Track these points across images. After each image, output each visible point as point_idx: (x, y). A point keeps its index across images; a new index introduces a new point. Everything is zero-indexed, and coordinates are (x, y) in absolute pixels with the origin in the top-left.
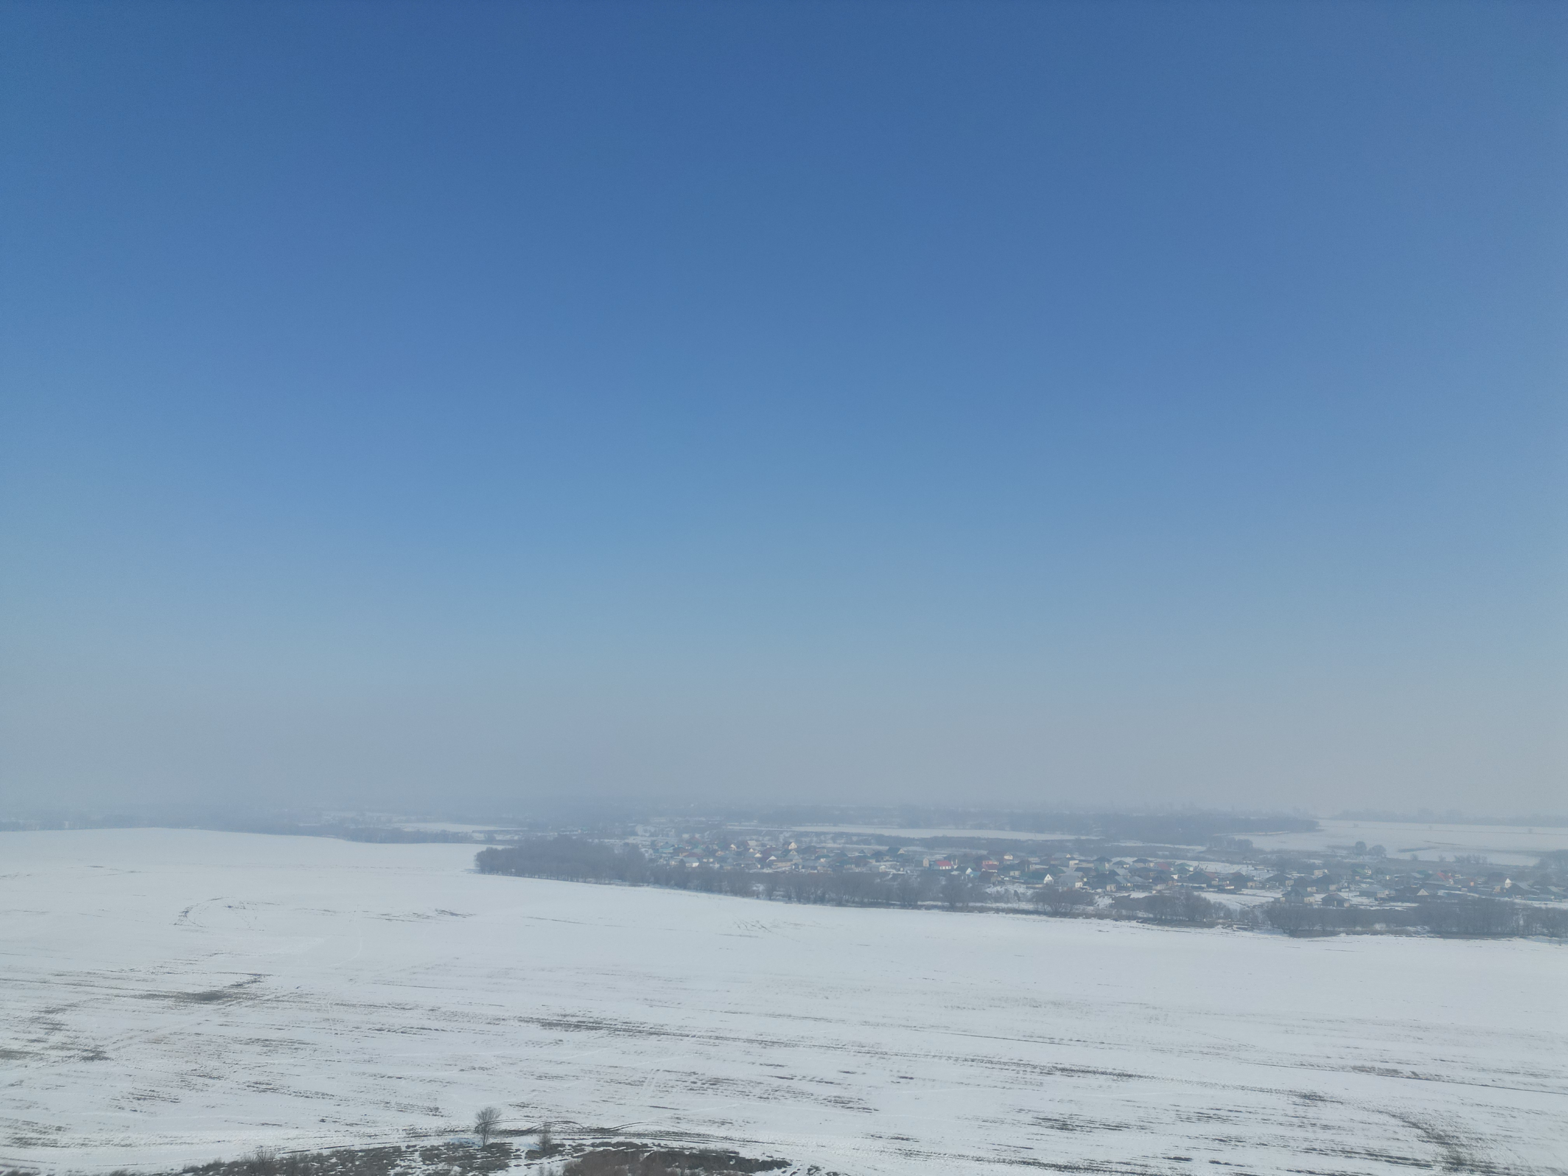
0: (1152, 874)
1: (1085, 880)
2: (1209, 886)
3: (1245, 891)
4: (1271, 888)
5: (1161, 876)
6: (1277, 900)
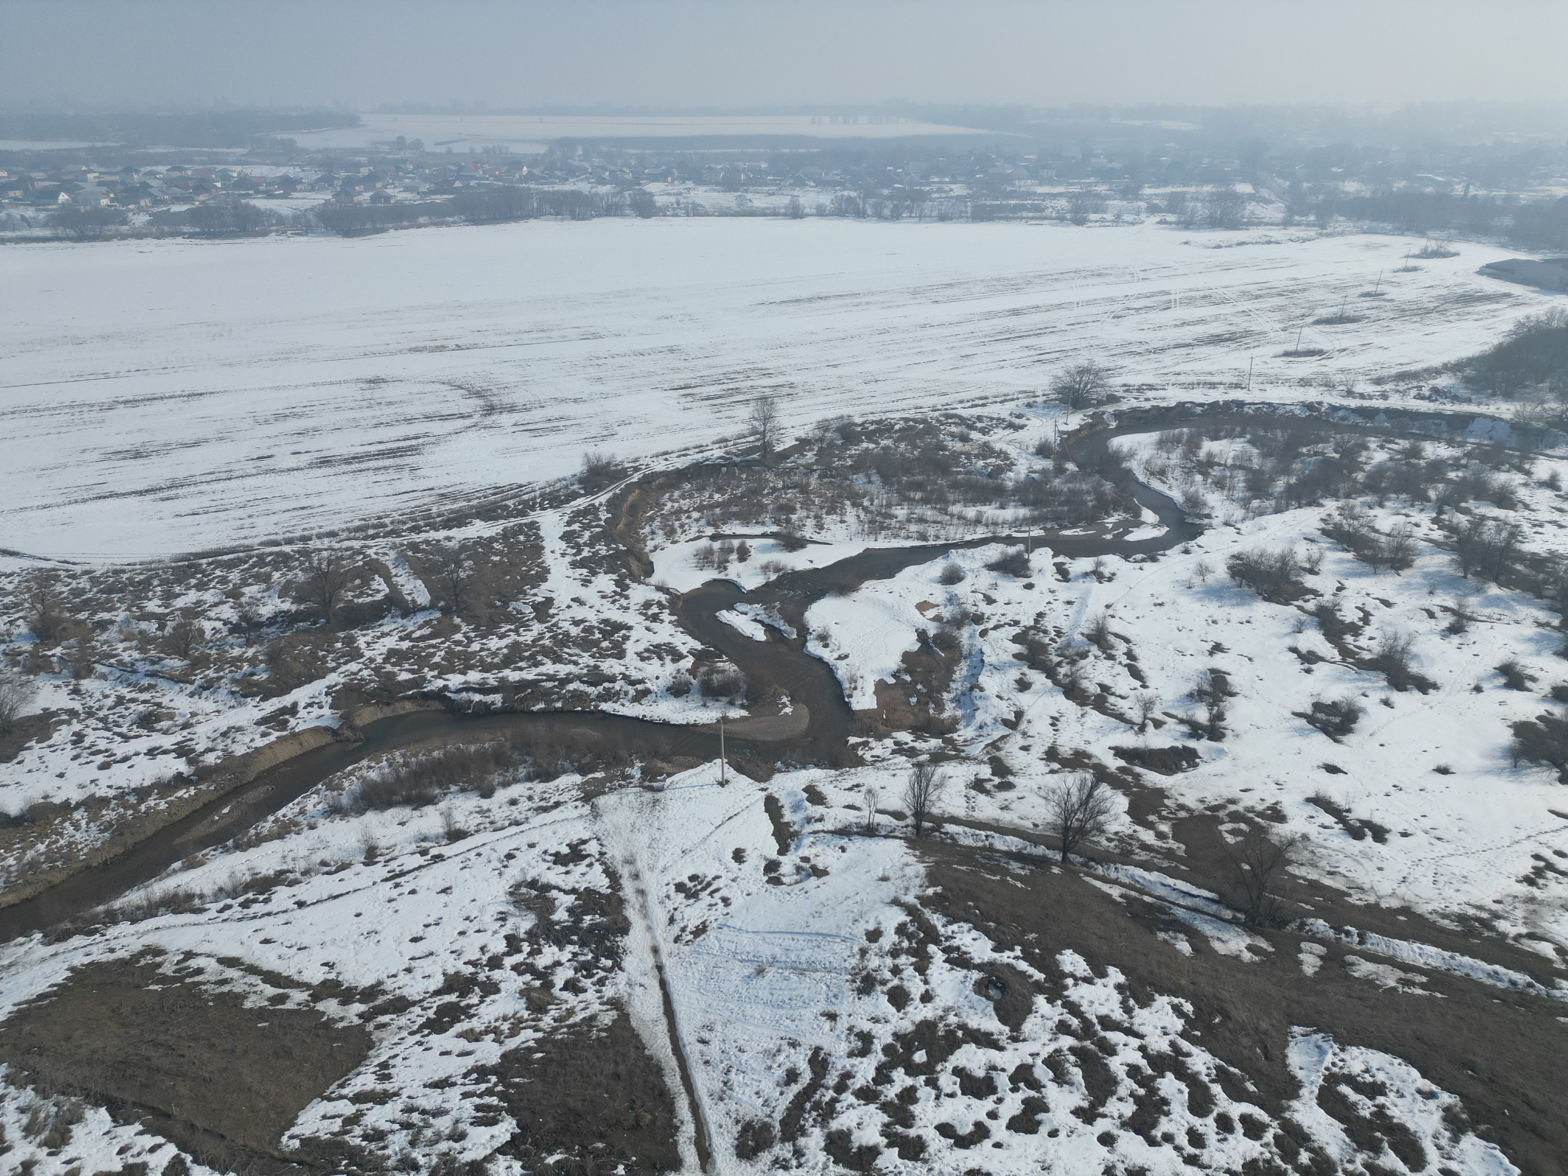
0: (191, 184)
1: (112, 195)
2: (257, 192)
3: (295, 195)
4: (321, 190)
5: (202, 185)
6: (327, 202)
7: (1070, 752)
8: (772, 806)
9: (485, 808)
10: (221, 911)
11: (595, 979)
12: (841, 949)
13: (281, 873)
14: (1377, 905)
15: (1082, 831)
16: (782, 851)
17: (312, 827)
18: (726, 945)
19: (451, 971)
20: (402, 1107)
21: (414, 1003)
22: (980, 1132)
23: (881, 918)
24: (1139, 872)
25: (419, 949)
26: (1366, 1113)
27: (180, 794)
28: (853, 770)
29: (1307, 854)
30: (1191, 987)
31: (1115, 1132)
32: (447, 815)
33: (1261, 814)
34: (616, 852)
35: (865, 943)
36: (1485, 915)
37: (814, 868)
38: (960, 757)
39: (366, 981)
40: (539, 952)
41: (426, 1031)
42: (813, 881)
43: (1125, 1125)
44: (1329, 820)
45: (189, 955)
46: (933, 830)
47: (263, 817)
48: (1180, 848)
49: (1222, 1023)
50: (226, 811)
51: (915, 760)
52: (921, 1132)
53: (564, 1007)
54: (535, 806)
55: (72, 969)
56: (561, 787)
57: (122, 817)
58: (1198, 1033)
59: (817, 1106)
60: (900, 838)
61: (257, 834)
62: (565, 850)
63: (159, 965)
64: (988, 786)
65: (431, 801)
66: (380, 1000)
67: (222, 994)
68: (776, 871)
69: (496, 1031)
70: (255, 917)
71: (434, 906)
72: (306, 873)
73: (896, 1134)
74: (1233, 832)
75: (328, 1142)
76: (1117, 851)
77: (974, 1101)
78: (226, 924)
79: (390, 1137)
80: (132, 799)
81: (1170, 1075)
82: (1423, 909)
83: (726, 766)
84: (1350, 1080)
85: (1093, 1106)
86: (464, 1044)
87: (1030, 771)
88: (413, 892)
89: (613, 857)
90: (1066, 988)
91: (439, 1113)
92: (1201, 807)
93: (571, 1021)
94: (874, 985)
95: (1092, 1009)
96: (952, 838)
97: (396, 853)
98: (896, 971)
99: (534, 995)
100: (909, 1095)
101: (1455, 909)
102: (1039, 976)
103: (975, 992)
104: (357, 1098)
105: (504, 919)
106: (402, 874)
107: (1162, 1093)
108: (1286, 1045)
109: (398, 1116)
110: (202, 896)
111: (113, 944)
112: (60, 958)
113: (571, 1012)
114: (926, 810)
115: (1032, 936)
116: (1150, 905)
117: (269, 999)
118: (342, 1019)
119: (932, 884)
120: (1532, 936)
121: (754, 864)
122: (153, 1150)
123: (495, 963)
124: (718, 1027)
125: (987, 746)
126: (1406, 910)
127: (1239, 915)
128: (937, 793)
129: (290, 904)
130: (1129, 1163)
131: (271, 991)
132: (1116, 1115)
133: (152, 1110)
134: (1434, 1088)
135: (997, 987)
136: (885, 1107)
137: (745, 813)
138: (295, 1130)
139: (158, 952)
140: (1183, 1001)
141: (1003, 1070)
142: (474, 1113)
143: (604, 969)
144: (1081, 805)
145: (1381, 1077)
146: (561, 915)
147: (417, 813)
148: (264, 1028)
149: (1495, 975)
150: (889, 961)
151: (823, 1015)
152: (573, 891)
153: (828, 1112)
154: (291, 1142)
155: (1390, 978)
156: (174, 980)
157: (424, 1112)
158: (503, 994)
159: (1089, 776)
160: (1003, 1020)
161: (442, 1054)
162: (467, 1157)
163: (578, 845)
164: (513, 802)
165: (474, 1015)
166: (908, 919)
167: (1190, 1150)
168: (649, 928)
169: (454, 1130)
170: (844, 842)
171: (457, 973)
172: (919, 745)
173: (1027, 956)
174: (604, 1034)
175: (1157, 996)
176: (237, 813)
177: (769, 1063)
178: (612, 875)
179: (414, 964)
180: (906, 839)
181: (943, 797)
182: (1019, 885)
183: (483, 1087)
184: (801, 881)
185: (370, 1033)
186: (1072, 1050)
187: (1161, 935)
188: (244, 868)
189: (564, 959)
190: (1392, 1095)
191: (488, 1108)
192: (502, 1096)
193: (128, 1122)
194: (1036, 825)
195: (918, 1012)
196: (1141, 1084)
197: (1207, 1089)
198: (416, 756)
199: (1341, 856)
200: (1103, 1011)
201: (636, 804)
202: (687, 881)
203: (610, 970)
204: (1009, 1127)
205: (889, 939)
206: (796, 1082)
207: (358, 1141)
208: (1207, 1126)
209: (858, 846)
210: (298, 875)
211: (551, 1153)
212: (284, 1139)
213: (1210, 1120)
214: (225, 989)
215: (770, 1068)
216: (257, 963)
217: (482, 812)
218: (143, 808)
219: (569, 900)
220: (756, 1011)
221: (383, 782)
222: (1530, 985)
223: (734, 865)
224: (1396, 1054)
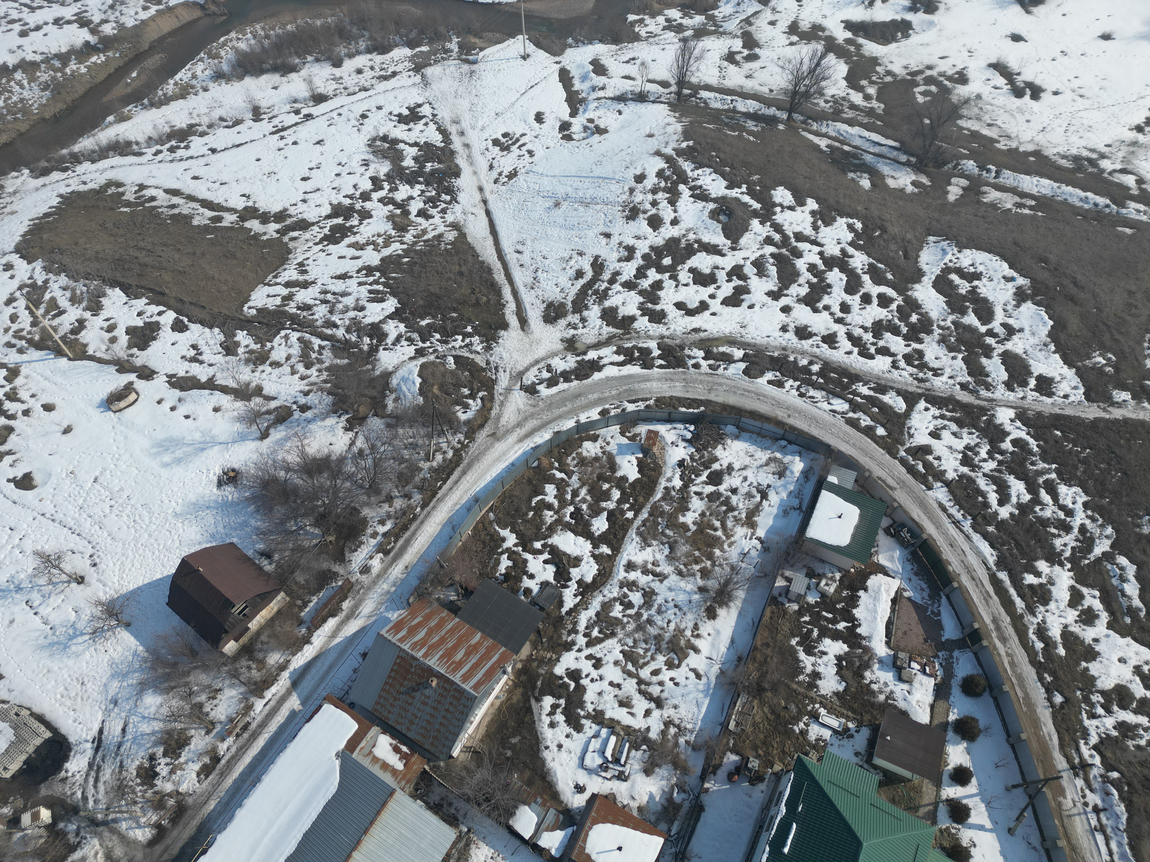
7: (809, 26)
8: (565, 77)
9: (338, 76)
10: (156, 154)
11: (439, 209)
12: (616, 188)
13: (191, 126)
14: (1017, 149)
15: (807, 95)
16: (574, 113)
17: (206, 90)
18: (532, 185)
19: (335, 202)
20: (319, 290)
21: (313, 224)
22: (703, 306)
23: (646, 165)
24: (844, 127)
25: (308, 186)
26: (963, 291)
27: (94, 59)
28: (630, 45)
29: (976, 110)
30: (864, 211)
31: (792, 305)
32: (309, 81)
33: (950, 79)
34: (445, 115)
35: (633, 184)
36: (1094, 156)
37: (597, 127)
38: (719, 33)
39: (276, 208)
40: (397, 189)
41: (326, 243)
42: (596, 137)
43: (799, 300)
44: (1001, 81)
45: (142, 187)
46: (691, 96)
47: (164, 80)
48: (878, 106)
49: (880, 236)
50: (134, 75)
51: (681, 35)
52: (664, 307)
53: (420, 228)
54: (377, 74)
55: (61, 196)
56: (396, 59)
57: (54, 78)
58: (862, 242)
59: (596, 292)
60: (665, 103)
61: (165, 95)
62: (406, 112)
63: (123, 194)
64: (738, 57)
65: (294, 69)
66: (288, 222)
67: (174, 215)
68: (568, 130)
69: (374, 243)
70: (181, 160)
71: (314, 154)
72: (210, 126)
73: (647, 309)
74: (924, 94)
75: (275, 311)
76: (831, 111)
77: (701, 288)
78: (161, 165)
79: (315, 308)
80: (57, 64)
81: (836, 270)
82: (1049, 152)
83: (527, 42)
84: (960, 272)
85: (780, 290)
86: (352, 252)
87: (774, 43)
88: (295, 143)
89: (443, 118)
90: (775, 214)
91: (344, 294)
92: (904, 72)
93: (425, 238)
94: (638, 214)
95: (791, 228)
96: (705, 102)
97: (275, 112)
98: (654, 203)
99: (397, 219)
100: (658, 285)
101: (1074, 151)
102: (757, 206)
103: (710, 218)
104: (288, 285)
105: (367, 165)
106: (284, 129)
107: (828, 281)
108: (921, 248)
109: (318, 296)
110: (137, 143)
111: (84, 178)
112: (49, 188)
113: (424, 232)
114: (687, 79)
115: (756, 177)
116: (848, 153)
117: (209, 219)
118: (265, 234)
119: (686, 139)
120: (1123, 171)
121: (551, 124)
122: (160, 314)
123: (365, 197)
124: (529, 243)
125: (741, 21)
126: (1037, 153)
127: (912, 159)
128: (696, 64)
129: (205, 150)
130: (798, 323)
131: (210, 214)
132: (795, 295)
133: (152, 290)
134: (1015, 275)
135: (726, 214)
136: (641, 293)
137: (544, 82)
138: (250, 304)
139: (119, 185)
140: (855, 221)
141: (723, 269)
142: (368, 295)
143: (445, 202)
144: (810, 72)
145: (980, 269)
146: (408, 162)
147: (284, 79)
148: (212, 239)
149: (1086, 200)
150: (650, 197)
151: (601, 234)
152: (416, 144)
153: (603, 296)
154: (250, 311)
155: (1008, 201)
156: (137, 205)
157: (334, 294)
158: (375, 218)
159: (819, 47)
160: (727, 237)
161: (339, 258)
162: (368, 321)
163: (414, 108)
164: (359, 71)
165: (357, 233)
166: (666, 166)
167: (840, 315)
168: (475, 173)
169: (357, 304)
170: (621, 106)
171: (340, 203)
172: (687, 22)
173: (750, 192)
174: (449, 247)
175: (838, 218)
176: (143, 77)
177: (564, 266)
178: (443, 132)
179: (307, 196)
180: (669, 104)
181: (702, 68)
182: (752, 139)
183: (371, 279)
184: (587, 138)
185: (287, 244)
186: (772, 255)
187: (851, 175)
188: (162, 121)
189: (415, 195)
190: (984, 280)
191: (378, 292)
192: (385, 285)
193: (136, 297)
194: (771, 91)
195: (668, 232)
196: (815, 276)
197: (859, 277)
198: (273, 29)
199: (1002, 111)
200: (798, 229)
201: (457, 75)
202: (501, 138)
203: (449, 203)
204: (722, 303)
205: (651, 181)
206: (582, 277)
207: (294, 310)
208: (855, 301)
209: (632, 109)
210: (205, 128)
211: (423, 319)
212: (245, 309)
213: (857, 298)
214: (176, 211)
215: (565, 269)
216: (193, 194)
217: (337, 80)
218: (68, 71)
219: (414, 151)
220: (555, 232)
221: (252, 52)
222: (1107, 206)
223: (536, 125)
224: (996, 254)
